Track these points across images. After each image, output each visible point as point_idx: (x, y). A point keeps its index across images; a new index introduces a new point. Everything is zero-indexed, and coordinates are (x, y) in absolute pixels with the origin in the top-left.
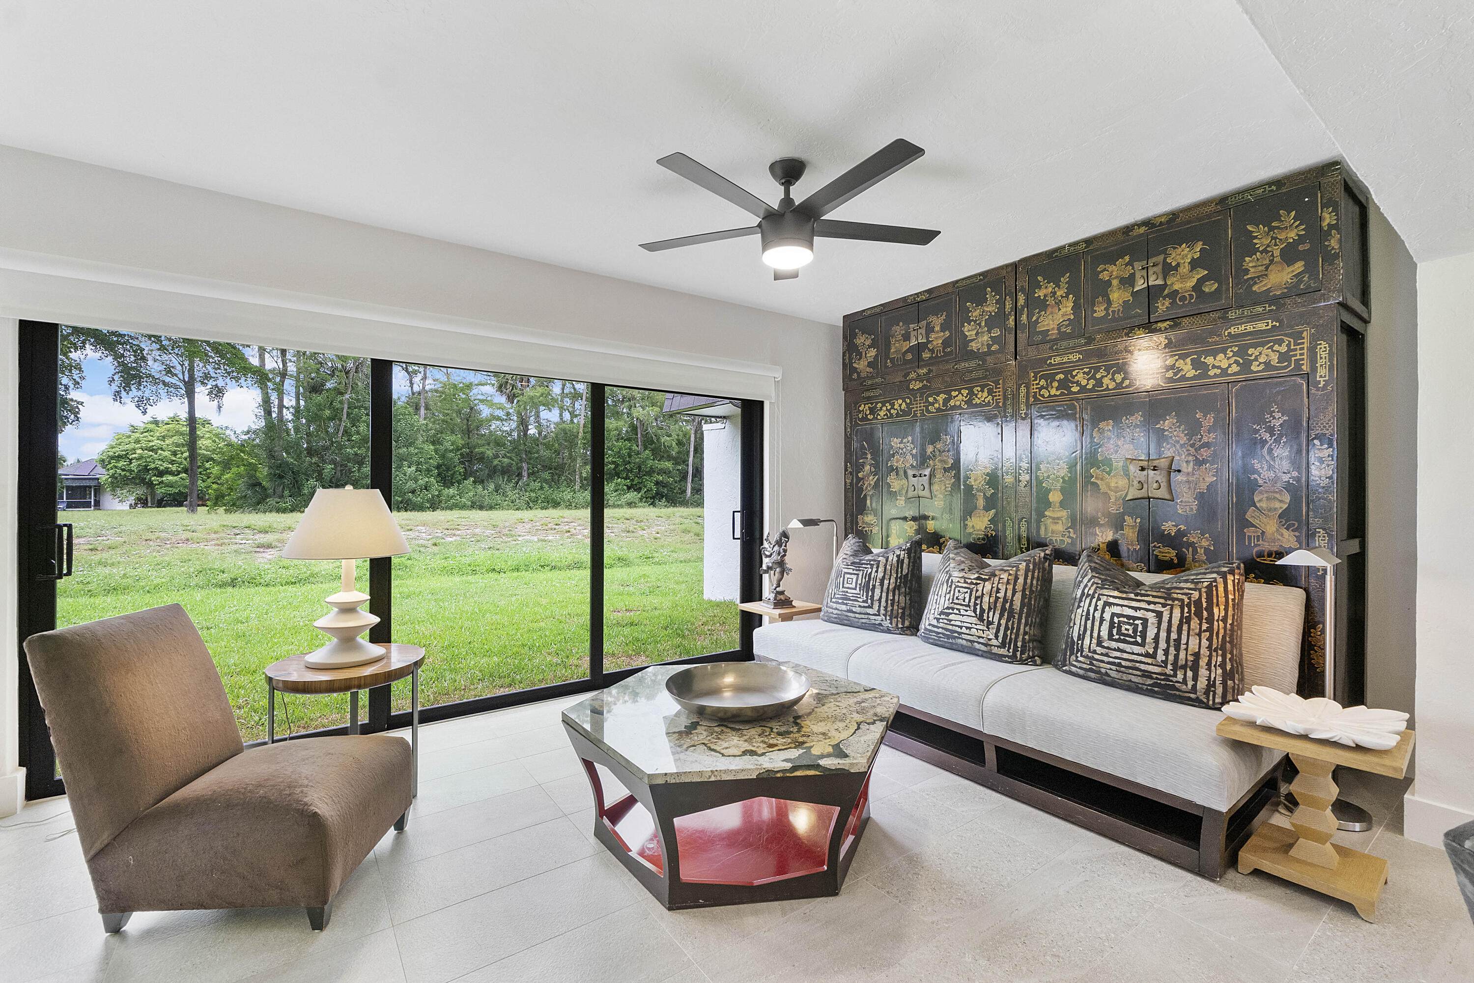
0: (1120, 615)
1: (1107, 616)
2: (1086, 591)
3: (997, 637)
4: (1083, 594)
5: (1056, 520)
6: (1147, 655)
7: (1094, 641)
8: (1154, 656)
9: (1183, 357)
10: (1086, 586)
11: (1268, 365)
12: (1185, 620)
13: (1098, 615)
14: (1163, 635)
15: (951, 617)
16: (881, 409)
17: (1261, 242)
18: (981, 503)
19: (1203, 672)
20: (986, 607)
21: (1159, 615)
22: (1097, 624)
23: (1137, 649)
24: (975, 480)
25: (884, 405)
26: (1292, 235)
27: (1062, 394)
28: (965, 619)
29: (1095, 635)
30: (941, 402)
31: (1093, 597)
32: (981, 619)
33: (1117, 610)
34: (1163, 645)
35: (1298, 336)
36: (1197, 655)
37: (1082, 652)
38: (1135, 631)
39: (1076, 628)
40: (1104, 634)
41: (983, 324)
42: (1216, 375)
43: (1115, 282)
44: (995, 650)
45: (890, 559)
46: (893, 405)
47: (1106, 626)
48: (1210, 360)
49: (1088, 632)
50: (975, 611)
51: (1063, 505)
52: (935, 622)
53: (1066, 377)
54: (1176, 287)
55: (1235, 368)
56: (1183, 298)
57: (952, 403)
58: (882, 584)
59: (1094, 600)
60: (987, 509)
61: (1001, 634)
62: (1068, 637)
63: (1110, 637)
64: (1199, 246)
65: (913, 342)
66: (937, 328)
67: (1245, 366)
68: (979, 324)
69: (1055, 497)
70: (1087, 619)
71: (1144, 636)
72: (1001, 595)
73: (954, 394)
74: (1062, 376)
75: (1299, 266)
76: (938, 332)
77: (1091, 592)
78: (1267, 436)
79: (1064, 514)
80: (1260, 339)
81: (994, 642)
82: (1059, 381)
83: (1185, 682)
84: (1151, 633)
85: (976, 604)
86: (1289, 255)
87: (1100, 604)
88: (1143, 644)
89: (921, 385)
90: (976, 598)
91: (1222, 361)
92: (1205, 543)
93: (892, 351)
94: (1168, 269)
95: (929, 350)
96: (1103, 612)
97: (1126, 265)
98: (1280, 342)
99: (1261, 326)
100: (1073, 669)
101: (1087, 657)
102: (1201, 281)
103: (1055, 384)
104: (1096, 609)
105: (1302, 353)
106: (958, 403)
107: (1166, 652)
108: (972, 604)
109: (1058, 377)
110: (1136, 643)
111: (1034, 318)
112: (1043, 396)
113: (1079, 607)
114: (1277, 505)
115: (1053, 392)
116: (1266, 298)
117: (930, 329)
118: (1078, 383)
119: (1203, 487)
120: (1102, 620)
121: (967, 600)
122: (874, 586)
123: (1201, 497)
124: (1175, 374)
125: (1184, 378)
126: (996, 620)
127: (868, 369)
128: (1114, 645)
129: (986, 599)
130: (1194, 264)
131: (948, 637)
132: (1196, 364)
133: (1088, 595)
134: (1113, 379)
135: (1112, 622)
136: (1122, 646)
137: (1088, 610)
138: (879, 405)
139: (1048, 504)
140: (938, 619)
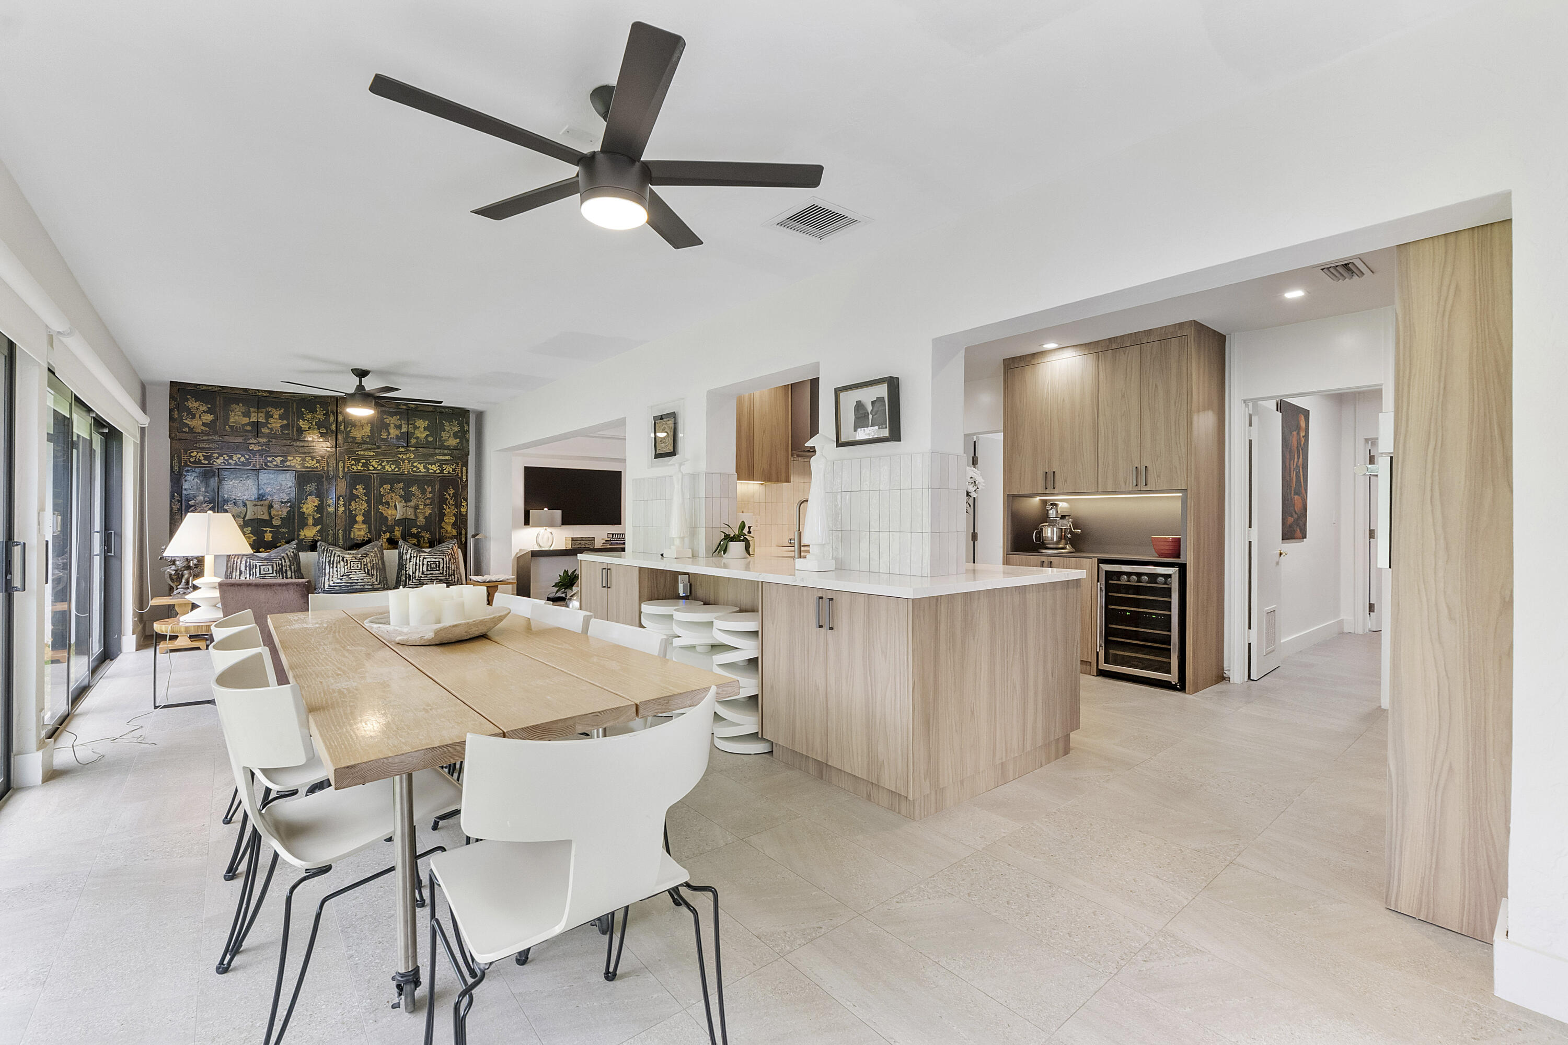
0: (430, 562)
1: (425, 562)
2: (412, 555)
3: (377, 581)
4: (411, 556)
5: (360, 529)
6: (441, 574)
7: (421, 573)
8: (442, 573)
9: (420, 463)
10: (411, 554)
11: (449, 472)
12: (450, 560)
13: (421, 563)
14: (445, 565)
15: (350, 576)
16: (217, 458)
17: (447, 428)
18: (311, 521)
19: (456, 575)
20: (369, 568)
21: (443, 559)
22: (421, 566)
23: (437, 572)
24: (307, 509)
25: (221, 455)
26: (456, 429)
27: (364, 470)
28: (360, 575)
29: (421, 570)
30: (279, 462)
31: (417, 557)
32: (368, 574)
33: (429, 560)
34: (445, 569)
35: (457, 464)
36: (454, 570)
37: (415, 577)
38: (436, 566)
39: (411, 570)
40: (425, 569)
41: (314, 424)
42: (432, 473)
43: (392, 425)
44: (376, 587)
45: (289, 554)
46: (231, 458)
47: (425, 566)
48: (430, 466)
49: (418, 571)
50: (365, 571)
51: (364, 522)
52: (339, 581)
53: (366, 462)
54: (418, 435)
55: (438, 471)
56: (421, 441)
57: (288, 463)
58: (291, 569)
59: (418, 558)
60: (314, 525)
61: (378, 579)
62: (406, 574)
63: (427, 570)
64: (427, 422)
65: (254, 419)
66: (276, 416)
67: (442, 471)
68: (311, 423)
69: (360, 518)
70: (416, 565)
71: (439, 568)
72: (374, 562)
73: (289, 458)
74: (365, 461)
75: (458, 440)
76: (276, 419)
77: (415, 555)
78: (448, 497)
79: (365, 526)
80: (447, 462)
81: (376, 583)
82: (363, 463)
83: (452, 580)
84: (441, 566)
85: (364, 568)
86: (456, 436)
87: (421, 559)
88: (439, 570)
89: (260, 448)
90: (364, 565)
91: (434, 468)
92: (427, 536)
93: (231, 420)
94: (416, 428)
95: (269, 428)
96: (423, 561)
97: (398, 420)
98: (453, 465)
99: (447, 458)
100: (411, 586)
101: (418, 580)
102: (427, 436)
103: (361, 464)
104: (420, 561)
105: (459, 470)
106: (293, 464)
107: (446, 571)
108: (362, 568)
109: (362, 461)
110: (437, 570)
111: (348, 430)
112: (353, 469)
113: (410, 562)
114: (451, 521)
115: (359, 468)
116: (448, 448)
117: (269, 416)
118: (373, 466)
119: (427, 514)
120: (423, 564)
121: (360, 567)
122: (286, 570)
123: (426, 518)
124: (417, 469)
125: (420, 472)
126: (375, 573)
127: (203, 428)
128: (429, 572)
129: (369, 565)
130: (425, 429)
131: (348, 586)
132: (425, 467)
133: (414, 557)
134: (390, 467)
135: (427, 564)
136: (432, 572)
137: (416, 563)
138: (216, 455)
139: (356, 522)
140: (341, 579)
